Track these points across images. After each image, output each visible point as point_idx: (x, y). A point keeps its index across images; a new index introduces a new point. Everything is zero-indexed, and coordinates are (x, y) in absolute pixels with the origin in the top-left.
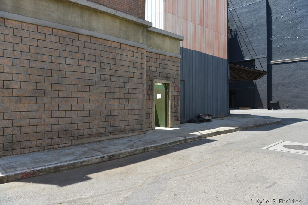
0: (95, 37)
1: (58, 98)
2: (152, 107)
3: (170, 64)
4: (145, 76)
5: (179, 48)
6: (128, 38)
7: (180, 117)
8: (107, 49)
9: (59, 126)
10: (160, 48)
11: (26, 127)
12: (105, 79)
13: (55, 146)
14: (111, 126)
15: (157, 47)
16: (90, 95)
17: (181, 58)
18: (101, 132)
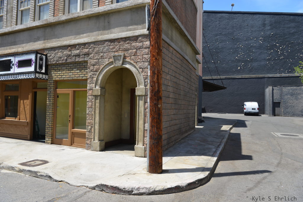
0: (187, 61)
1: (179, 105)
8: (189, 69)
9: (179, 125)
11: (172, 126)
13: (178, 141)
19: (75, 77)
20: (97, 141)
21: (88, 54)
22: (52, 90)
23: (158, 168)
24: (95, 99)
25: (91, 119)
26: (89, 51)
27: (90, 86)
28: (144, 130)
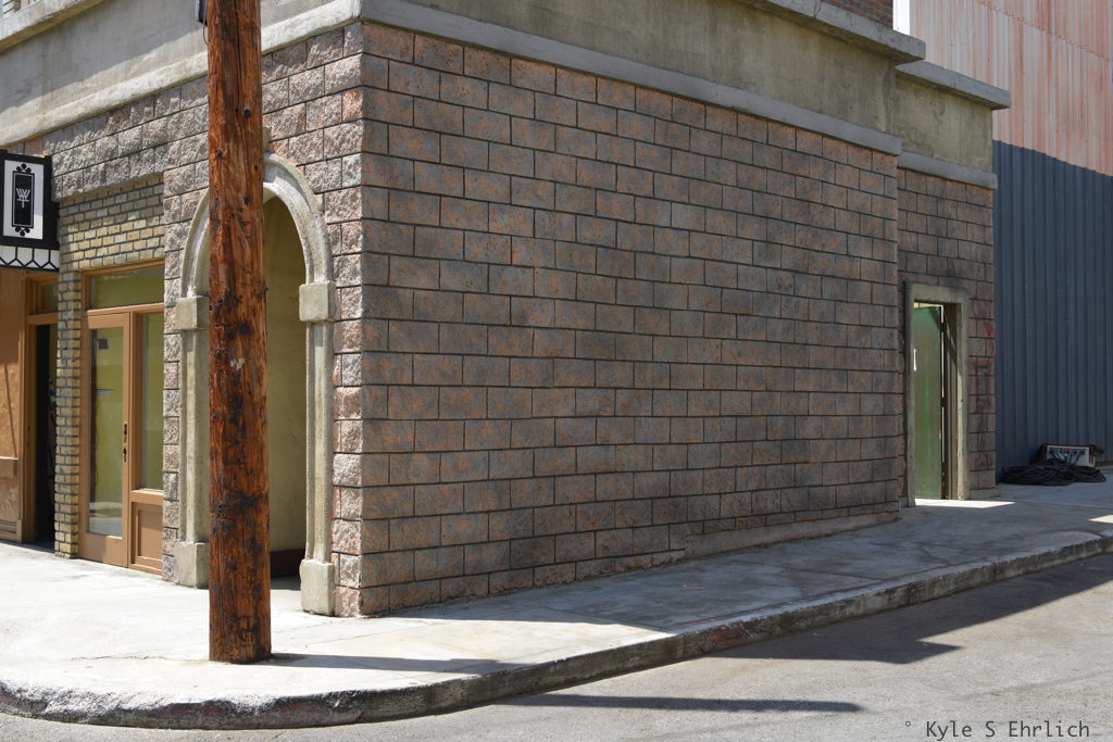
0: (752, 115)
1: (651, 365)
2: (905, 407)
3: (962, 217)
4: (895, 273)
5: (990, 144)
6: (842, 113)
8: (786, 160)
9: (652, 478)
10: (929, 148)
12: (780, 286)
14: (796, 485)
15: (918, 145)
16: (739, 354)
17: (996, 186)
18: (770, 507)
19: (133, 250)
20: (191, 542)
21: (161, 143)
22: (71, 315)
23: (233, 637)
24: (186, 350)
25: (175, 440)
26: (164, 129)
27: (171, 287)
28: (331, 487)
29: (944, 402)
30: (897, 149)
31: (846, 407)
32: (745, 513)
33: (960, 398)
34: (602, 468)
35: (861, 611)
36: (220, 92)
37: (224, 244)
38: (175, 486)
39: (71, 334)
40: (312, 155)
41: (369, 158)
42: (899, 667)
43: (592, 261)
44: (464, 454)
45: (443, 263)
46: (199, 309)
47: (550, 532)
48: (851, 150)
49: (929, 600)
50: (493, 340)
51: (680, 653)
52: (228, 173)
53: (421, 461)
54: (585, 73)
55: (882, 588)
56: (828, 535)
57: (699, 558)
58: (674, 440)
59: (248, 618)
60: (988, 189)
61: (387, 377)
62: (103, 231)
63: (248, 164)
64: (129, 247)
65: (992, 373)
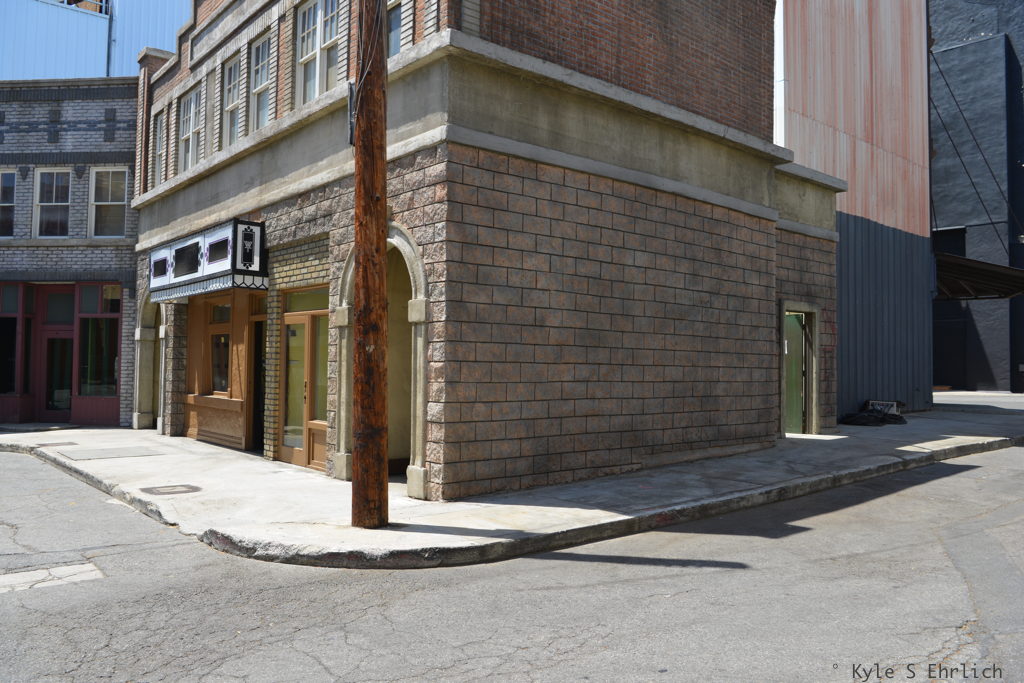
0: (685, 197)
1: (621, 350)
2: (780, 376)
3: (817, 259)
4: (774, 294)
5: (834, 213)
6: (741, 195)
7: (836, 407)
8: (706, 224)
10: (796, 217)
11: (570, 419)
12: (702, 302)
13: (616, 470)
14: (711, 424)
15: (789, 214)
16: (676, 344)
17: (838, 240)
18: (695, 437)
19: (311, 278)
20: (343, 453)
21: (328, 215)
22: (275, 316)
23: (365, 513)
24: (341, 338)
25: (334, 391)
26: (330, 206)
27: (333, 300)
28: (426, 422)
29: (804, 373)
30: (776, 218)
31: (743, 376)
32: (679, 441)
33: (814, 371)
34: (590, 413)
35: (750, 504)
36: (362, 186)
37: (363, 277)
38: (334, 419)
39: (275, 327)
40: (417, 222)
41: (451, 224)
42: (773, 540)
43: (586, 287)
44: (506, 404)
45: (495, 288)
46: (349, 314)
47: (559, 451)
48: (747, 218)
49: (793, 498)
50: (525, 335)
51: (636, 528)
52: (366, 234)
53: (481, 408)
54: (582, 172)
55: (763, 490)
56: (731, 456)
57: (650, 468)
58: (635, 396)
59: (374, 501)
60: (833, 241)
61: (460, 356)
62: (294, 266)
63: (378, 229)
64: (309, 276)
65: (835, 355)
